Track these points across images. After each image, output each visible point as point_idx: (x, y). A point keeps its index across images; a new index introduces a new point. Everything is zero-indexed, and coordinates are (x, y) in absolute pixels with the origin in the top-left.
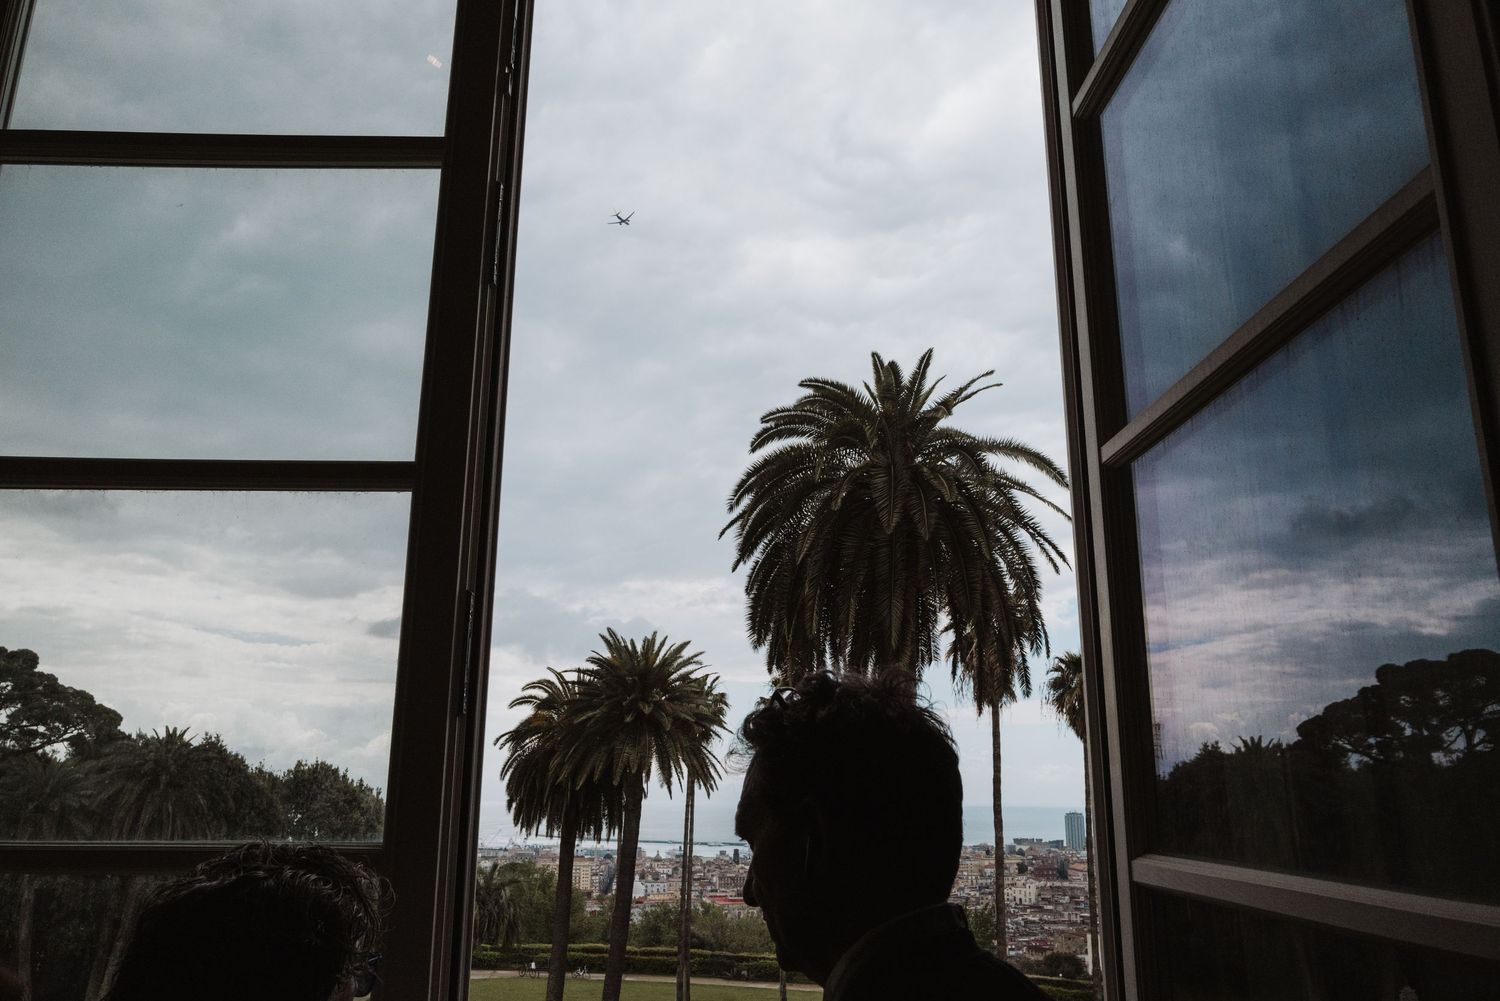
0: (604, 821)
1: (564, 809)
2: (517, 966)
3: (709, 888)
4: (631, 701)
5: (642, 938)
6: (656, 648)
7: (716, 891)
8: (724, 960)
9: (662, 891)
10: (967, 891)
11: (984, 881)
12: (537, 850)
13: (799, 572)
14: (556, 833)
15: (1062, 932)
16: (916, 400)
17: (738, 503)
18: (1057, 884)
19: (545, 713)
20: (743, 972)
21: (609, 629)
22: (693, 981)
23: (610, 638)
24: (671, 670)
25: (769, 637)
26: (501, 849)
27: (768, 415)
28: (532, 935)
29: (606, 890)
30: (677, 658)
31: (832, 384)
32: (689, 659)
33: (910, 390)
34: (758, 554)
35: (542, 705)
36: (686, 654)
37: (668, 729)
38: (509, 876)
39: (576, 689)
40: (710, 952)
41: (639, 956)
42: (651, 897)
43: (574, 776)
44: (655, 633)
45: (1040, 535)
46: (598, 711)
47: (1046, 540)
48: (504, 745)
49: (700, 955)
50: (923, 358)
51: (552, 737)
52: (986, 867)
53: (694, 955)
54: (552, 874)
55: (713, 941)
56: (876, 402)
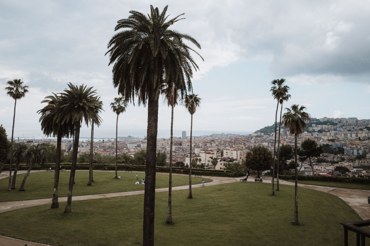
0: (69, 133)
1: (58, 130)
2: (46, 169)
3: (96, 149)
4: (77, 102)
5: (79, 161)
6: (84, 88)
7: (98, 149)
8: (101, 166)
9: (84, 149)
10: (159, 148)
11: (163, 146)
12: (50, 140)
13: (128, 66)
14: (56, 136)
15: (180, 157)
16: (162, 20)
17: (110, 46)
18: (179, 147)
19: (52, 105)
20: (106, 168)
21: (70, 83)
22: (93, 171)
23: (70, 85)
24: (88, 94)
25: (119, 85)
26: (40, 140)
27: (120, 21)
28: (50, 161)
29: (70, 149)
30: (89, 91)
31: (139, 13)
32: (93, 91)
33: (161, 17)
34: (116, 61)
35: (51, 102)
36: (92, 90)
37: (87, 110)
38: (43, 147)
39: (61, 98)
40: (97, 164)
41: (79, 166)
42: (81, 151)
43: (61, 121)
44: (83, 84)
45: (192, 61)
46: (67, 104)
47: (194, 62)
48: (40, 113)
49: (95, 165)
50: (165, 8)
51: (54, 111)
52: (164, 143)
53: (93, 165)
54: (55, 146)
55: (98, 161)
56: (151, 20)
